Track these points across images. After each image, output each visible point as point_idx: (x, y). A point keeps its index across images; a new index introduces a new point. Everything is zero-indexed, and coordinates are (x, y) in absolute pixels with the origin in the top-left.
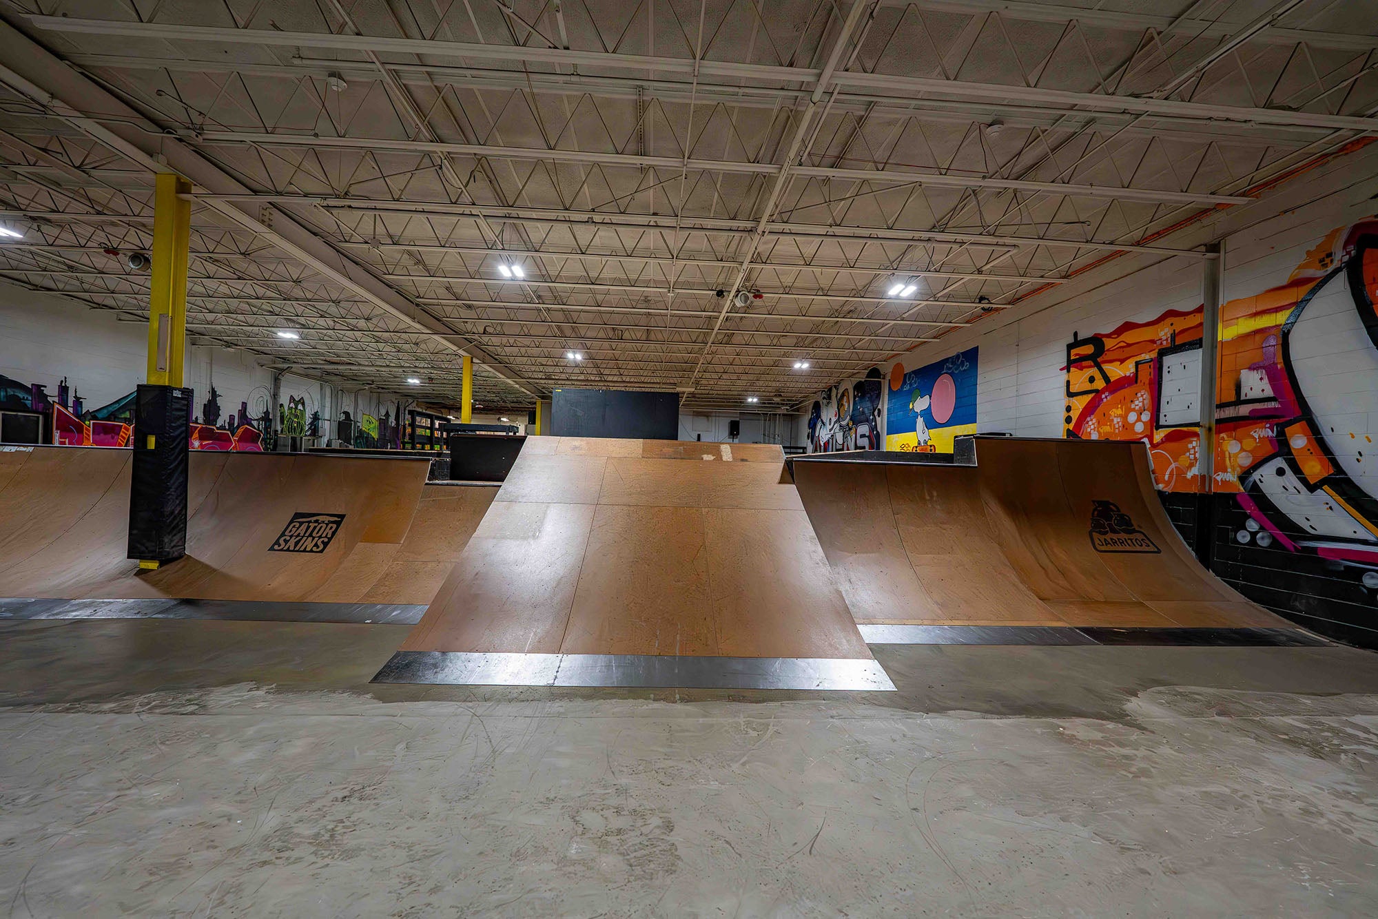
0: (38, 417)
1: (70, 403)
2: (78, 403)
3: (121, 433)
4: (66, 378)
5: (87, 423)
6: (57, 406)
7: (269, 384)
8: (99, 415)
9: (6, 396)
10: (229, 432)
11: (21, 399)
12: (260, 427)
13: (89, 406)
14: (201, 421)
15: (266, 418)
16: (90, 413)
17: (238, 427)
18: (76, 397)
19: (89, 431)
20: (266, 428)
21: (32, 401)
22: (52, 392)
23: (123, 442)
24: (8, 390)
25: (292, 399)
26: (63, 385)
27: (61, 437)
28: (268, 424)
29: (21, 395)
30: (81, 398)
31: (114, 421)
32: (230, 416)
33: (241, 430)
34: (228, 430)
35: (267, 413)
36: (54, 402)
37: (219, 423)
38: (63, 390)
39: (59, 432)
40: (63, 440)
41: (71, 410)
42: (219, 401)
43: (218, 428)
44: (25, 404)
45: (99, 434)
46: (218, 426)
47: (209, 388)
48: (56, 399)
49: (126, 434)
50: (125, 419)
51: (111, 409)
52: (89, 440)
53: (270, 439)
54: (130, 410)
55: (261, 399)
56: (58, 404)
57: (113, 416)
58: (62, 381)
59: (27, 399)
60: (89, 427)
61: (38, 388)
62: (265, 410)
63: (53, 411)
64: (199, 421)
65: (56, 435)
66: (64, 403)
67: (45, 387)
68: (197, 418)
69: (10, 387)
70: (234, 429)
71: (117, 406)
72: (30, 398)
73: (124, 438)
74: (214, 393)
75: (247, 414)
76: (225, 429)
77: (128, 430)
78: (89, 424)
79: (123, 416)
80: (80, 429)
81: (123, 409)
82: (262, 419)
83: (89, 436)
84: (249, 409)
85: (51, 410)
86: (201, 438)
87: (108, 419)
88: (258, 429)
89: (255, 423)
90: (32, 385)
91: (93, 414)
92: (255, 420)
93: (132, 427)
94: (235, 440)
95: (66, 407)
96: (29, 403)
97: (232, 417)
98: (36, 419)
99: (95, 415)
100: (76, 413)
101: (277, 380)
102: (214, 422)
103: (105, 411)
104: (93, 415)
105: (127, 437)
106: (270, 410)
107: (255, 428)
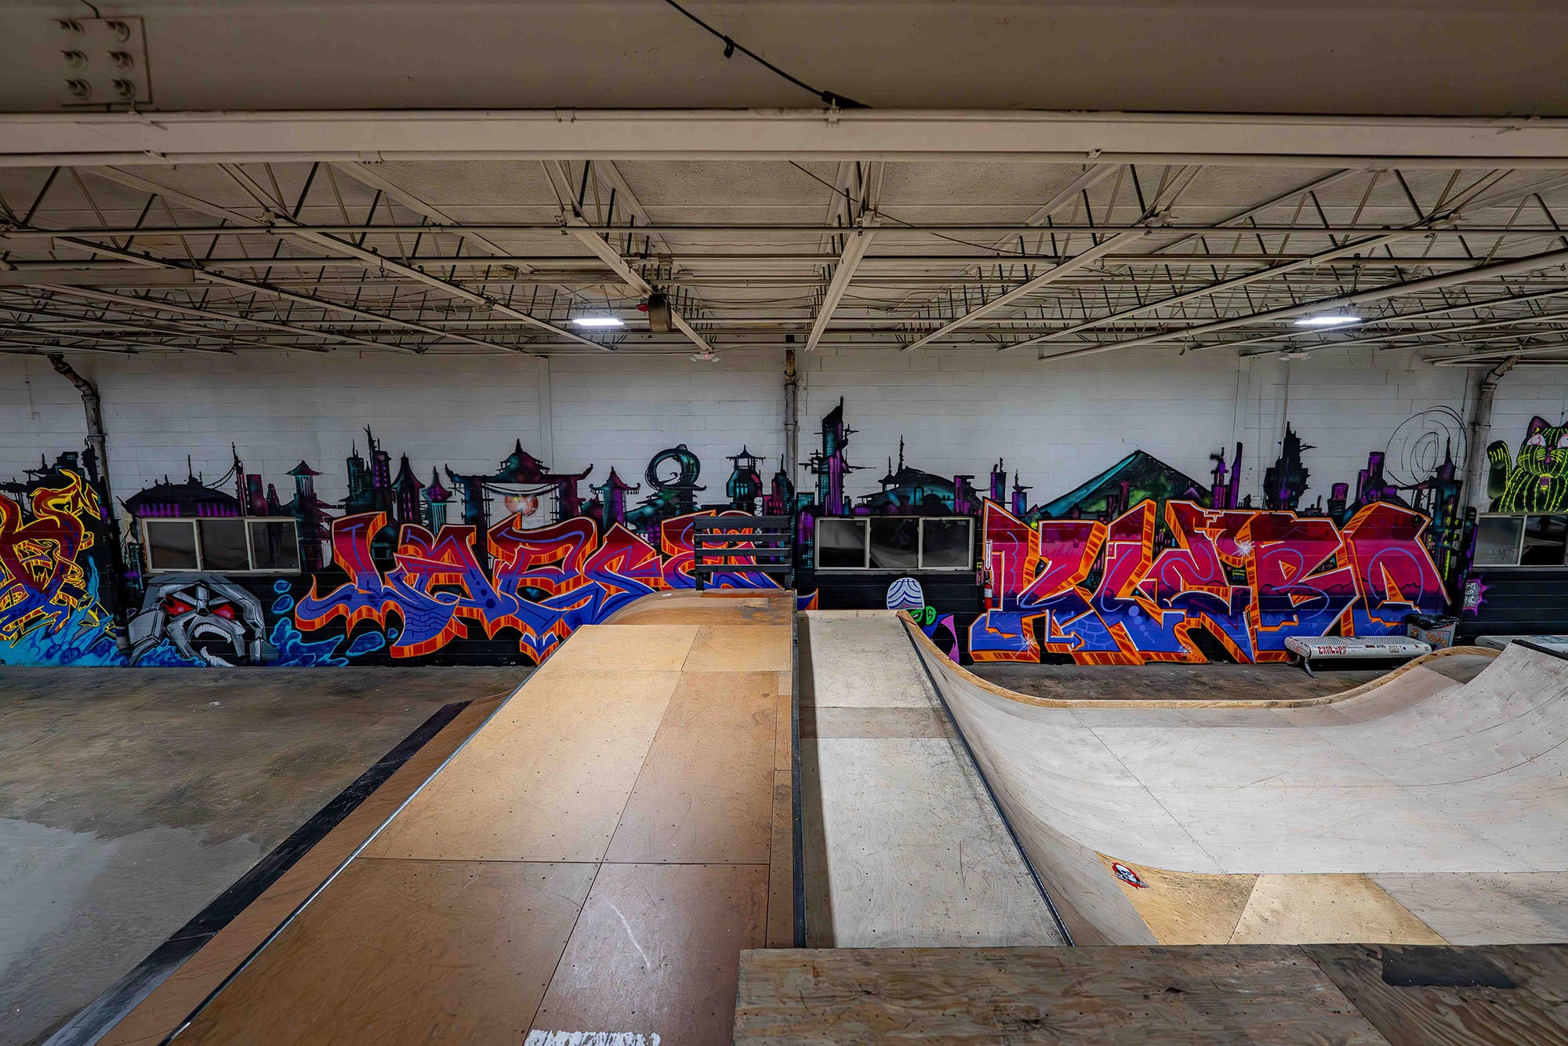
0: (968, 522)
1: (1008, 498)
2: (1020, 492)
3: (1091, 537)
4: (1001, 460)
5: (1034, 525)
6: (988, 504)
7: (1462, 402)
8: (1054, 512)
9: (924, 498)
10: (1330, 521)
11: (941, 499)
12: (1424, 503)
13: (1036, 498)
14: (1257, 502)
15: (1444, 480)
16: (1038, 509)
17: (1357, 507)
18: (1016, 487)
19: (1036, 537)
20: (1441, 505)
21: (954, 500)
22: (982, 484)
23: (1094, 552)
24: (925, 489)
25: (1538, 424)
26: (998, 471)
27: (995, 549)
28: (1447, 493)
29: (940, 493)
30: (1024, 488)
31: (1079, 519)
32: (1335, 486)
33: (1363, 514)
34: (1328, 516)
35: (1443, 470)
36: (984, 498)
37: (1305, 502)
38: (998, 478)
39: (991, 542)
40: (998, 553)
41: (1009, 507)
42: (1306, 459)
43: (1300, 515)
44: (945, 505)
45: (1052, 541)
46: (1301, 508)
47: (1281, 436)
48: (988, 494)
49: (1100, 539)
50: (1098, 512)
51: (1074, 500)
52: (1036, 551)
53: (1453, 527)
54: (1107, 498)
55: (1431, 438)
56: (991, 500)
57: (1076, 510)
58: (996, 466)
59: (949, 499)
60: (1037, 531)
61: (963, 479)
62: (1441, 461)
63: (983, 513)
64: (1253, 504)
65: (988, 546)
66: (998, 497)
67: (973, 477)
68: (1248, 499)
69: (927, 484)
70: (1345, 511)
71: (1084, 493)
72: (952, 497)
73: (1096, 545)
74: (1292, 444)
75: (1385, 477)
76: (1322, 516)
77: (1102, 531)
78: (1036, 526)
79: (1094, 509)
80: (1023, 536)
81: (1094, 497)
82: (1431, 483)
83: (1037, 545)
84: (1390, 464)
85: (980, 511)
86: (1257, 536)
87: (1069, 515)
88: (1417, 507)
89: (1407, 496)
90: (955, 477)
91: (1042, 511)
92: (1409, 488)
93: (1110, 526)
94: (1346, 536)
95: (1002, 505)
96: (950, 503)
97: (1340, 489)
98: (964, 524)
99: (1047, 512)
100: (1017, 512)
101: (1483, 391)
102: (1292, 502)
103: (1063, 504)
104: (1044, 513)
105: (1100, 544)
106: (1459, 461)
107: (1409, 508)
